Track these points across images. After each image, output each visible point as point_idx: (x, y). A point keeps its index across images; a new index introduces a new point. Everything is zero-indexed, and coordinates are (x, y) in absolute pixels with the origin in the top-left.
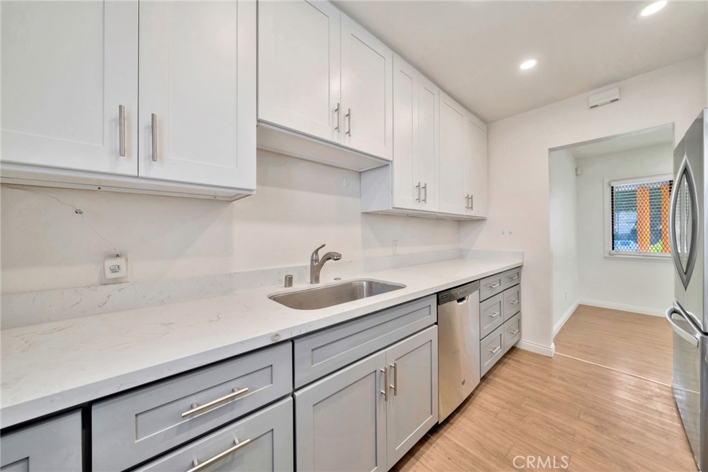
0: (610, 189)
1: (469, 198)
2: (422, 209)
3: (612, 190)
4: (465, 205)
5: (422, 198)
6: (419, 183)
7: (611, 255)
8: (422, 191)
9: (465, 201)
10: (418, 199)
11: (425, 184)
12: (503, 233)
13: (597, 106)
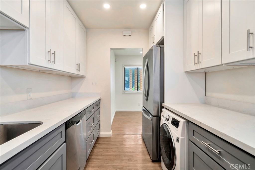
0: (124, 68)
1: (79, 65)
2: (52, 68)
3: (125, 69)
4: (76, 68)
5: (53, 60)
6: (50, 50)
7: (124, 92)
8: (53, 56)
9: (76, 66)
10: (50, 61)
11: (55, 52)
12: (93, 84)
13: (125, 36)
